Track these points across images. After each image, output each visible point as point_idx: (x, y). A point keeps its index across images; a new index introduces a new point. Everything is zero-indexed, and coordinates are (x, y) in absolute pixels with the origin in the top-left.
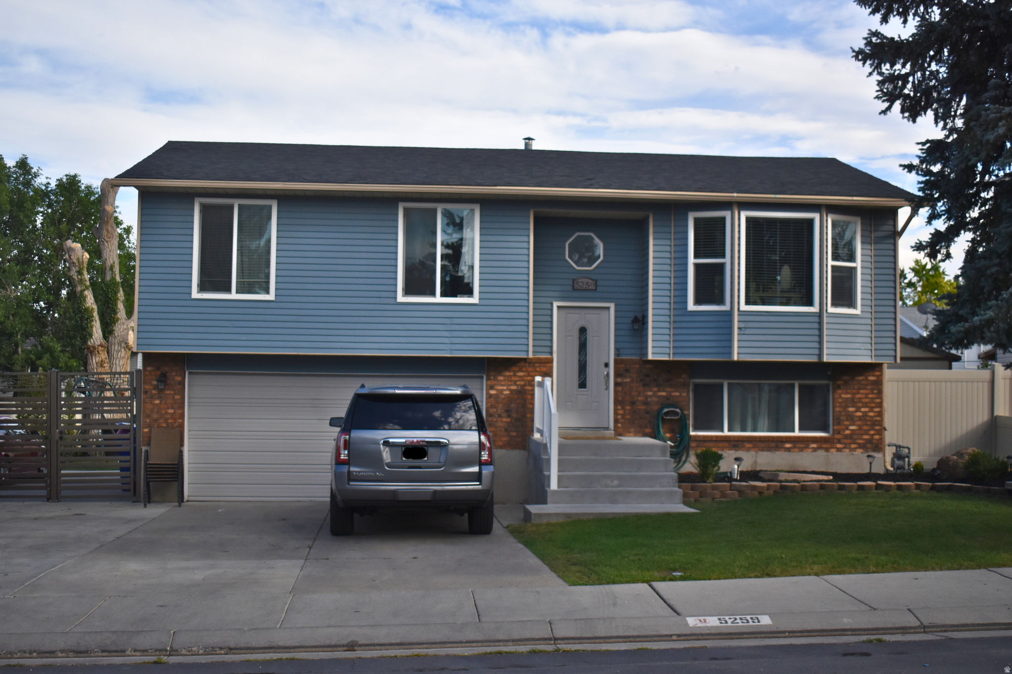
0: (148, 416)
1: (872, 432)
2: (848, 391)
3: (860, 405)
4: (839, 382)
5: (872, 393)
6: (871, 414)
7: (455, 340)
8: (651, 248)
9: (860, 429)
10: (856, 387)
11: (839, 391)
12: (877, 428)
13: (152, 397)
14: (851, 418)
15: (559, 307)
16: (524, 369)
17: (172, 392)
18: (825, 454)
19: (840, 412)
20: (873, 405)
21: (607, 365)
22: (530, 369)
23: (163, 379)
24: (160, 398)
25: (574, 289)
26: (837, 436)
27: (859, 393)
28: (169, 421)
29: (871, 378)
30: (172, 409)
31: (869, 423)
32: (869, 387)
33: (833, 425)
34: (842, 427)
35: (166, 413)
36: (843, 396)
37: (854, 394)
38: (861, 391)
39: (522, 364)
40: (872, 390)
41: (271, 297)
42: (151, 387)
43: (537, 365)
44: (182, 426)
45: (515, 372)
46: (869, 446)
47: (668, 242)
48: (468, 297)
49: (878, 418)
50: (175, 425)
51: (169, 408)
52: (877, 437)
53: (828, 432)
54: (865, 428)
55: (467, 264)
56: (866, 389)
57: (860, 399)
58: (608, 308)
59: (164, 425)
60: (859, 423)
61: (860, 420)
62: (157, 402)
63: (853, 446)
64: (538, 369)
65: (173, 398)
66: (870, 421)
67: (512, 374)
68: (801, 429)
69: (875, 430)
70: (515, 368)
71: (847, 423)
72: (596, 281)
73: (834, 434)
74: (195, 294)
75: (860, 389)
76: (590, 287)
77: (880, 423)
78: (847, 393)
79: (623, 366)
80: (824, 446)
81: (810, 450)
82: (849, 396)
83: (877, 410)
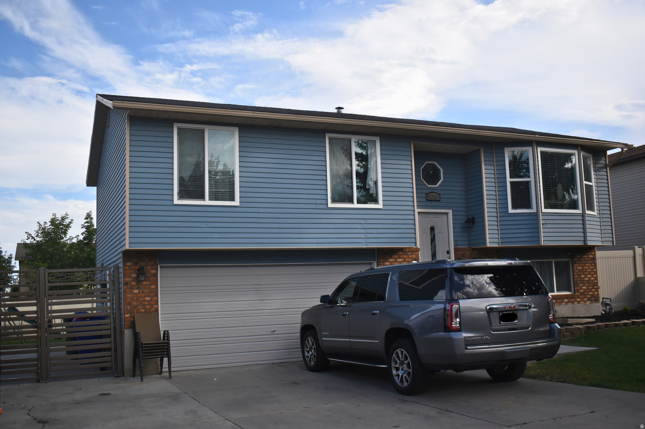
0: (129, 304)
1: (594, 290)
2: (580, 265)
3: (586, 273)
4: (575, 259)
5: (592, 266)
6: (592, 279)
7: (368, 236)
8: (484, 171)
9: (588, 288)
10: (584, 262)
11: (576, 265)
12: (596, 287)
13: (132, 288)
14: (583, 281)
15: (419, 213)
16: (401, 257)
17: (148, 283)
18: (572, 305)
19: (577, 278)
20: (593, 273)
21: (448, 252)
22: (405, 257)
23: (141, 272)
24: (138, 288)
25: (428, 200)
26: (577, 294)
27: (586, 266)
28: (147, 307)
29: (590, 256)
30: (148, 297)
31: (592, 284)
32: (590, 262)
33: (574, 287)
34: (579, 288)
35: (144, 300)
36: (578, 268)
37: (583, 266)
38: (586, 265)
39: (400, 253)
40: (591, 263)
41: (237, 203)
42: (131, 279)
43: (409, 253)
44: (157, 310)
45: (396, 259)
46: (593, 299)
47: (492, 167)
48: (374, 204)
49: (596, 281)
50: (152, 310)
51: (146, 296)
52: (596, 293)
53: (571, 291)
54: (590, 287)
55: (373, 180)
56: (589, 263)
57: (586, 269)
58: (447, 214)
59: (143, 311)
60: (587, 285)
61: (587, 283)
62: (136, 291)
63: (585, 299)
64: (410, 256)
65: (150, 288)
66: (592, 283)
67: (394, 260)
68: (558, 290)
69: (595, 288)
70: (396, 257)
71: (581, 285)
72: (439, 194)
73: (575, 292)
74: (176, 201)
75: (585, 263)
76: (437, 199)
77: (596, 284)
78: (580, 266)
79: (461, 252)
80: (571, 300)
81: (564, 303)
82: (581, 268)
83: (595, 276)
